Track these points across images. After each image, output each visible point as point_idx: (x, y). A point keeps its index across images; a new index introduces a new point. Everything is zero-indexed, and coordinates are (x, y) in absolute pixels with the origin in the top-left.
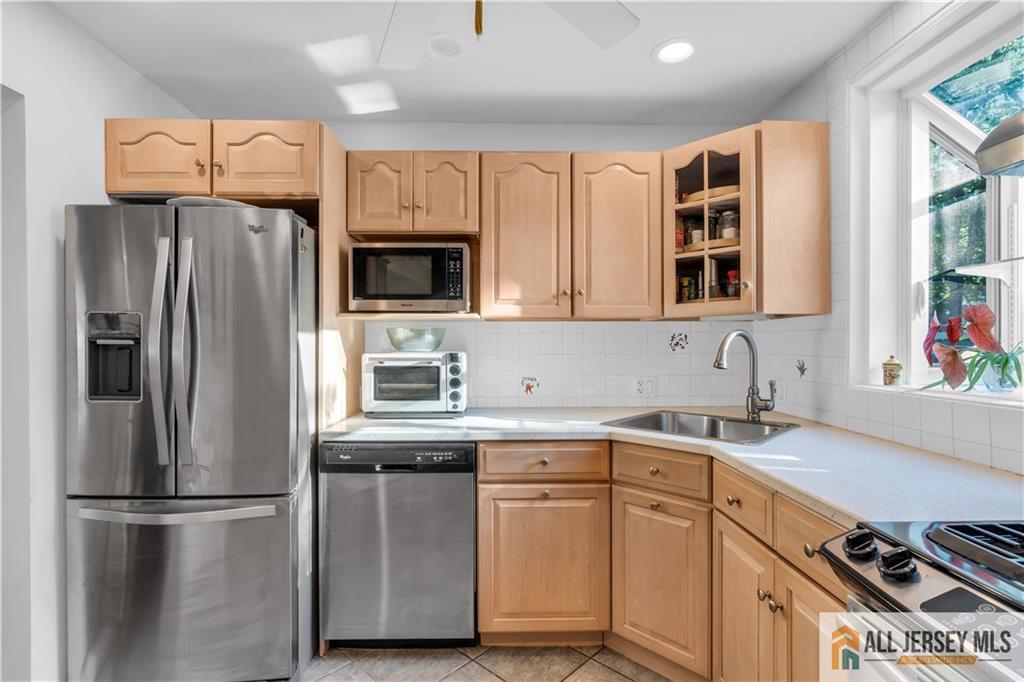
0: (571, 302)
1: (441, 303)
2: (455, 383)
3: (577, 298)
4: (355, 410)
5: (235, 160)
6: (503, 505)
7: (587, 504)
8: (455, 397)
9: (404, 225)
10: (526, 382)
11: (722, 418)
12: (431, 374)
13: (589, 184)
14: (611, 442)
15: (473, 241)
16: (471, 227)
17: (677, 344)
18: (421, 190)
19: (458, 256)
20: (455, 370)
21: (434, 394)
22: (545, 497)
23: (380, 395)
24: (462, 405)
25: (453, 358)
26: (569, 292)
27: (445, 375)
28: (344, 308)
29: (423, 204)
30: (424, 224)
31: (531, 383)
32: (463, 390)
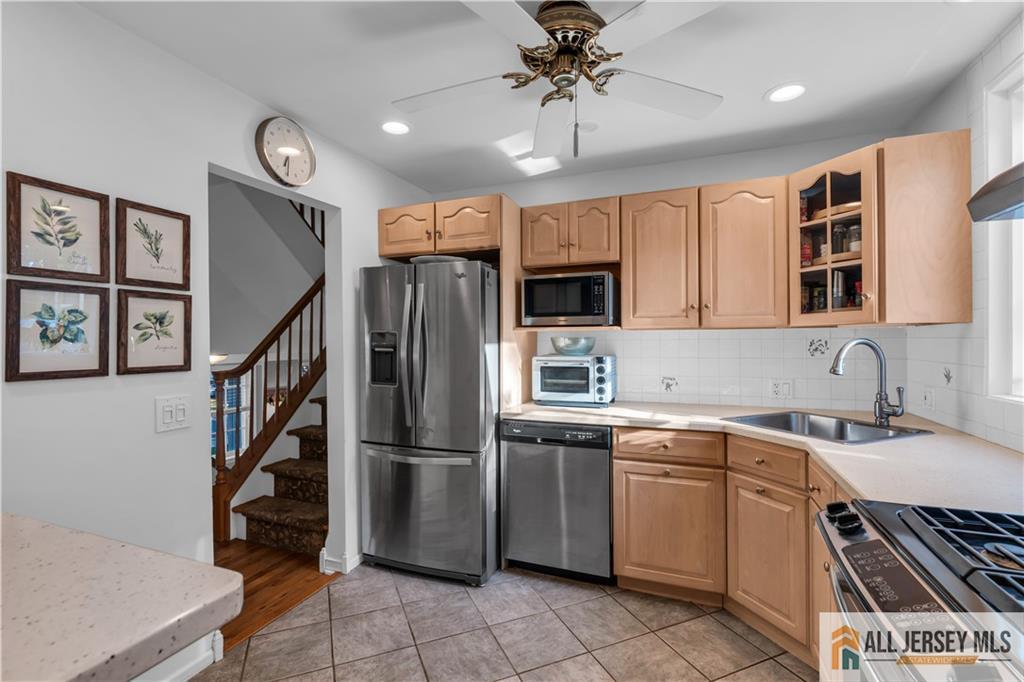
0: (699, 313)
1: (588, 319)
2: (601, 380)
3: (705, 311)
4: (528, 398)
5: (449, 227)
6: (632, 477)
7: (704, 484)
8: (601, 391)
9: (562, 259)
10: (666, 381)
11: (850, 421)
12: (584, 373)
13: (715, 212)
14: (726, 435)
15: (615, 267)
16: (613, 257)
17: (816, 349)
18: (574, 232)
19: (601, 282)
20: (601, 370)
21: (585, 389)
22: (667, 475)
23: (545, 387)
24: (607, 397)
25: (600, 360)
26: (696, 306)
27: (593, 375)
28: (519, 324)
29: (575, 241)
30: (577, 257)
31: (671, 382)
32: (608, 386)
